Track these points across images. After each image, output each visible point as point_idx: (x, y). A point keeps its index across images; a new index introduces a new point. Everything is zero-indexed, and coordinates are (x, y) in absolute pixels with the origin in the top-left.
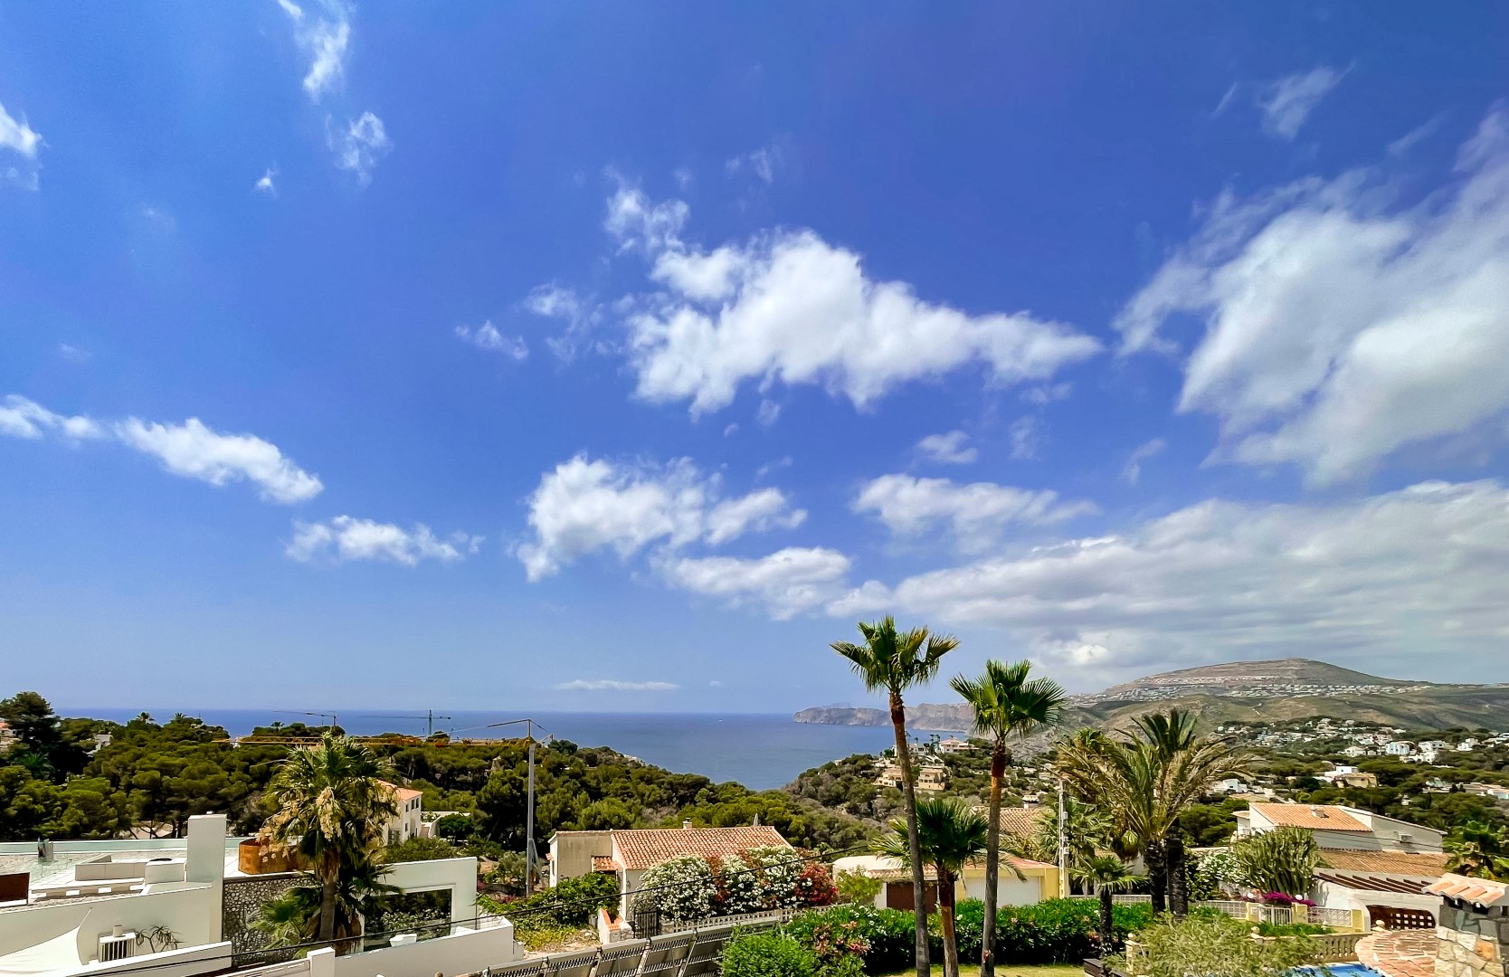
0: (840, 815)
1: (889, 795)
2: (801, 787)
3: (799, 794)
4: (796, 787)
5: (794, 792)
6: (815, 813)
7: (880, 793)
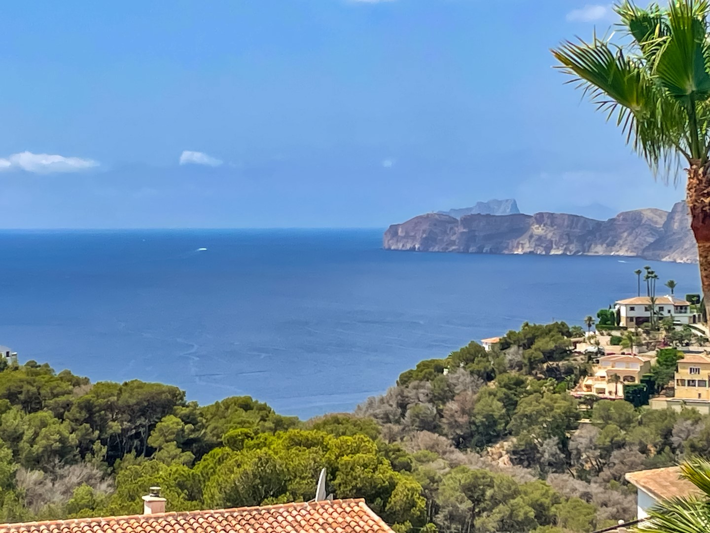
0: (497, 469)
1: (607, 418)
2: (403, 406)
3: (398, 422)
4: (393, 408)
5: (387, 419)
6: (437, 466)
7: (588, 415)
